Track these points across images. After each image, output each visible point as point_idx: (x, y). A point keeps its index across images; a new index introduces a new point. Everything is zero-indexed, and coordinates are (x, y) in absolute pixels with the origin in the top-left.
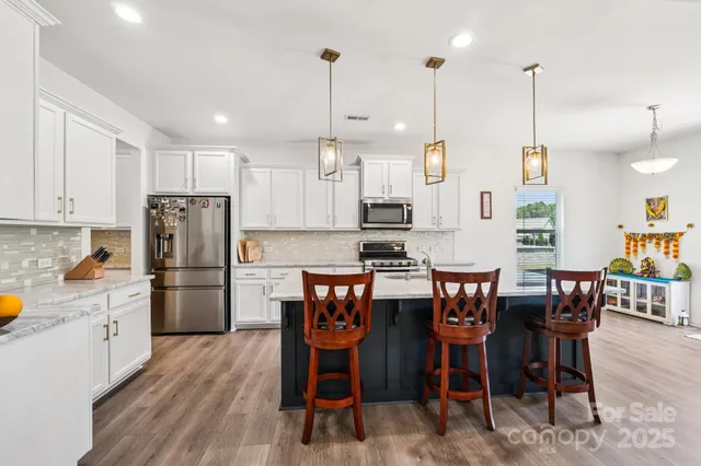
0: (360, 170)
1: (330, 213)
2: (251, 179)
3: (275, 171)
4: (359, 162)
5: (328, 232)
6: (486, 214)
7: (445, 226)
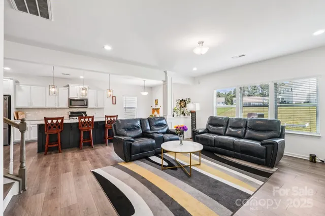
0: (68, 88)
1: (57, 102)
2: (20, 89)
3: (32, 87)
4: (68, 86)
5: (56, 109)
6: (114, 103)
7: (100, 106)
